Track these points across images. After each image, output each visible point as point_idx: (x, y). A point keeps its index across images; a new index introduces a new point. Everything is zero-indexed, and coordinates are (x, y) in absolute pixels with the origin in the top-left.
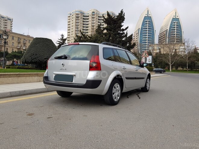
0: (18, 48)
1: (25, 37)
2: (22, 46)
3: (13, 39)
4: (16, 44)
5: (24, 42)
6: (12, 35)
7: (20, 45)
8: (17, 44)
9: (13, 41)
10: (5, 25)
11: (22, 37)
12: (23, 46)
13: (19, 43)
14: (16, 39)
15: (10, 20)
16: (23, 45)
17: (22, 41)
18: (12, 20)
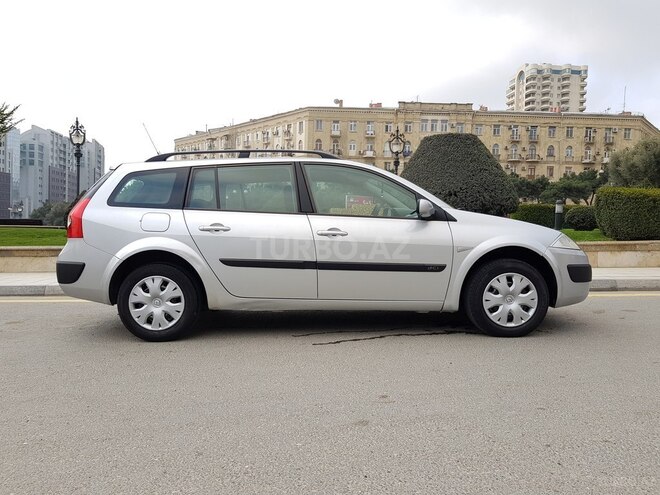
0: (588, 161)
1: (609, 122)
2: (598, 154)
3: (569, 134)
4: (579, 152)
5: (606, 138)
6: (567, 121)
7: (592, 152)
8: (584, 148)
9: (571, 142)
10: (563, 95)
11: (601, 122)
12: (602, 152)
13: (589, 144)
14: (579, 133)
15: (579, 72)
16: (603, 148)
17: (599, 137)
18: (586, 71)
